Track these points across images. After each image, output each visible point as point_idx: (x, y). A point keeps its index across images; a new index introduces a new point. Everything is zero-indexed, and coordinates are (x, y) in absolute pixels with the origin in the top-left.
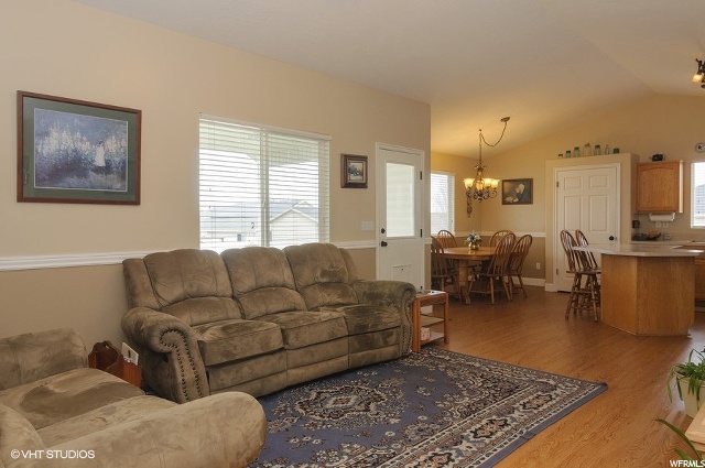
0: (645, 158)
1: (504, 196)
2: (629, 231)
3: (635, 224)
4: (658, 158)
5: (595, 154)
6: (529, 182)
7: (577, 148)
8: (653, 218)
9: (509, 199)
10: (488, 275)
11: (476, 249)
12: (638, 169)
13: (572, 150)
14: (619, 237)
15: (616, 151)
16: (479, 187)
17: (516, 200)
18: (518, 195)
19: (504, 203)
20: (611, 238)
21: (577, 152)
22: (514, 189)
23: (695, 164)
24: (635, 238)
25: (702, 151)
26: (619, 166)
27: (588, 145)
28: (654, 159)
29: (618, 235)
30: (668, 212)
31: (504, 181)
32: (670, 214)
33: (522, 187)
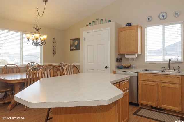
1: (71, 47)
2: (115, 64)
3: (118, 60)
4: (129, 24)
6: (79, 40)
8: (127, 57)
9: (72, 48)
12: (119, 30)
15: (110, 21)
18: (76, 46)
19: (71, 50)
20: (106, 67)
21: (93, 23)
22: (74, 43)
23: (148, 28)
24: (118, 67)
25: (150, 21)
26: (109, 29)
27: (98, 19)
28: (127, 26)
29: (109, 66)
30: (133, 54)
31: (71, 40)
32: (135, 54)
33: (77, 42)
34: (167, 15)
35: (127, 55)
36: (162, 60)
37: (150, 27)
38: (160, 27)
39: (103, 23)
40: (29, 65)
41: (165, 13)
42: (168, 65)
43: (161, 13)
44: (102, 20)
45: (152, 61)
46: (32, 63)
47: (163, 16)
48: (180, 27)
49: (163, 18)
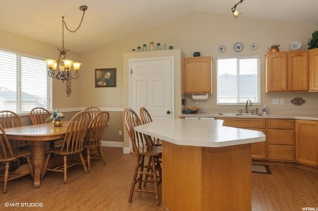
0: (189, 54)
1: (97, 81)
2: (180, 107)
3: (184, 102)
4: (197, 54)
5: (157, 50)
6: (113, 71)
7: (145, 45)
8: (195, 97)
9: (100, 83)
10: (61, 153)
11: (60, 126)
12: (185, 61)
13: (142, 46)
14: (173, 112)
15: (171, 48)
16: (62, 69)
17: (105, 84)
18: (107, 81)
19: (97, 86)
20: (169, 113)
21: (145, 48)
22: (103, 76)
23: (219, 60)
24: (184, 112)
25: (223, 52)
26: (173, 59)
27: (152, 43)
28: (195, 56)
29: (172, 110)
30: (204, 94)
31: (96, 70)
32: (205, 94)
33: (109, 74)
34: (243, 47)
35: (194, 95)
36: (236, 102)
37: (223, 60)
38: (235, 60)
39: (160, 50)
40: (33, 112)
41: (240, 43)
42: (245, 108)
43: (237, 43)
44: (159, 44)
45: (225, 103)
46: (38, 110)
47: (238, 47)
48: (256, 62)
49: (238, 50)
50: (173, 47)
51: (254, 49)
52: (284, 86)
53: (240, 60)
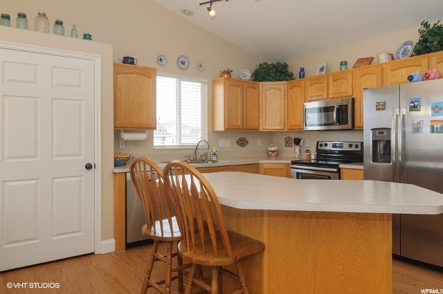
5: (55, 33)
8: (124, 136)
15: (87, 37)
21: (21, 21)
25: (164, 65)
26: (98, 60)
27: (43, 16)
28: (124, 62)
29: (97, 162)
32: (144, 132)
34: (189, 63)
35: (125, 132)
39: (63, 34)
41: (186, 57)
42: (194, 152)
43: (181, 57)
44: (59, 23)
47: (183, 63)
48: (200, 88)
49: (182, 66)
50: (92, 37)
51: (201, 69)
52: (240, 122)
53: (182, 82)
